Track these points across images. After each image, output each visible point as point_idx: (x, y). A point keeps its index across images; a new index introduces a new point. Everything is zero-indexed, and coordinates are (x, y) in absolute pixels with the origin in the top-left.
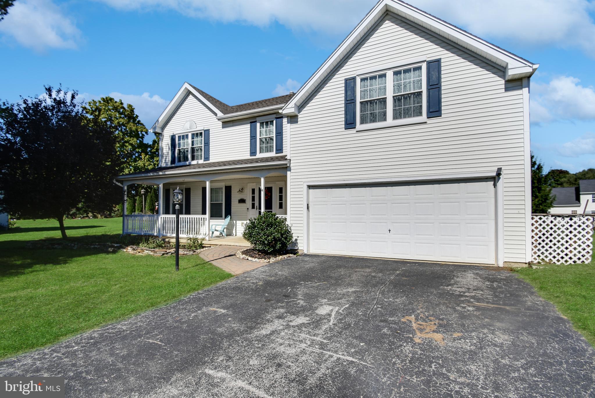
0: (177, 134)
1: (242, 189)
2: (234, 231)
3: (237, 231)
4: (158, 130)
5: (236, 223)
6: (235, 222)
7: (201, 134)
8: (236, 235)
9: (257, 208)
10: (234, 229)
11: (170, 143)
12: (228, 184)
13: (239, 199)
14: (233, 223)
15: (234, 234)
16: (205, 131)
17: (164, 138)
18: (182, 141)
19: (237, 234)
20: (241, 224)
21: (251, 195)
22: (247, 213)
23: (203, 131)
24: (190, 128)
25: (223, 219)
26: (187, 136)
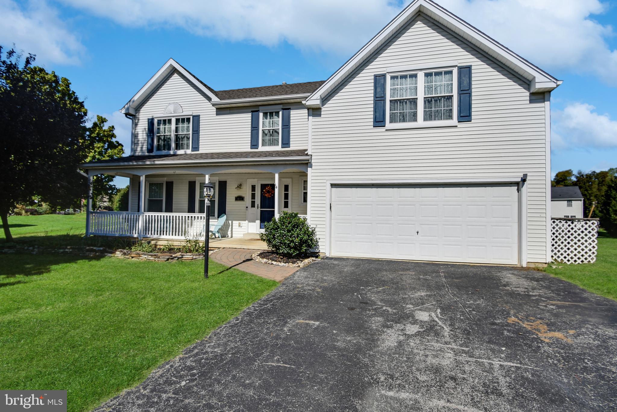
0: (156, 118)
1: (240, 185)
2: (229, 233)
3: (233, 233)
4: (132, 112)
5: (232, 223)
6: (230, 222)
7: (188, 120)
8: (232, 237)
9: (258, 207)
10: (230, 230)
11: (147, 127)
12: (223, 179)
13: (236, 196)
14: (229, 222)
15: (230, 235)
16: (194, 116)
17: (140, 121)
18: (162, 127)
19: (233, 235)
20: (238, 225)
21: (251, 192)
22: (246, 212)
23: (191, 117)
24: (175, 112)
25: (215, 219)
26: (170, 121)
